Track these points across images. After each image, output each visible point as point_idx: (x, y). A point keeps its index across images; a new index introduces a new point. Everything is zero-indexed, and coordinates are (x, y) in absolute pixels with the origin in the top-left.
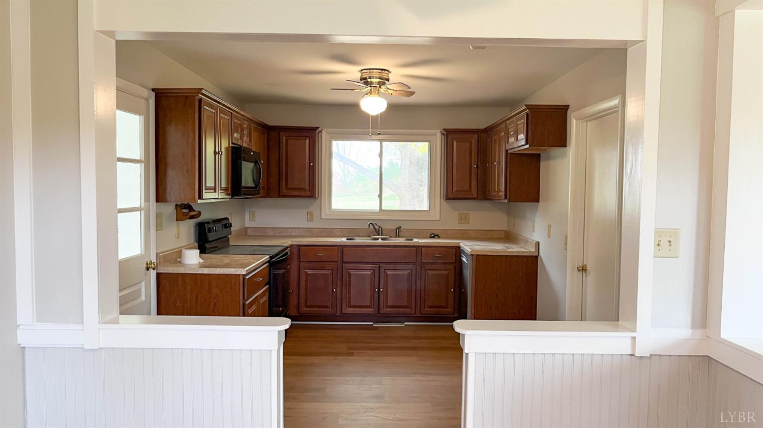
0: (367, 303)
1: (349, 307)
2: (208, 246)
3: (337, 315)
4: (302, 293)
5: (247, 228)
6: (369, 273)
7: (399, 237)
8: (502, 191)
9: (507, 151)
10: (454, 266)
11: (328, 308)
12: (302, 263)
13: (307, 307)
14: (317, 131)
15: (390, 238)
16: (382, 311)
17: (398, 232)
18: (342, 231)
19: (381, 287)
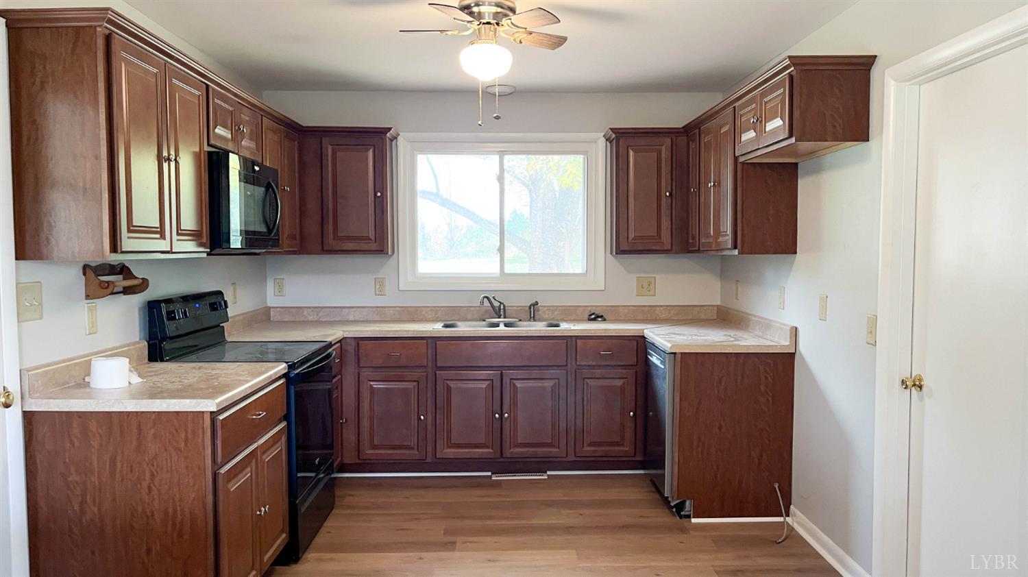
0: (481, 438)
1: (449, 447)
2: (166, 345)
3: (427, 461)
4: (365, 423)
5: (270, 308)
6: (484, 385)
7: (534, 320)
8: (728, 235)
9: (736, 159)
10: (634, 371)
11: (413, 448)
12: (363, 370)
13: (374, 447)
14: (388, 135)
15: (520, 323)
16: (507, 453)
17: (533, 312)
18: (437, 311)
19: (504, 411)
